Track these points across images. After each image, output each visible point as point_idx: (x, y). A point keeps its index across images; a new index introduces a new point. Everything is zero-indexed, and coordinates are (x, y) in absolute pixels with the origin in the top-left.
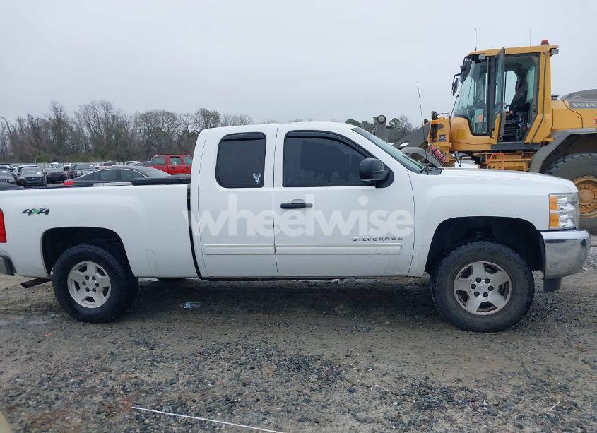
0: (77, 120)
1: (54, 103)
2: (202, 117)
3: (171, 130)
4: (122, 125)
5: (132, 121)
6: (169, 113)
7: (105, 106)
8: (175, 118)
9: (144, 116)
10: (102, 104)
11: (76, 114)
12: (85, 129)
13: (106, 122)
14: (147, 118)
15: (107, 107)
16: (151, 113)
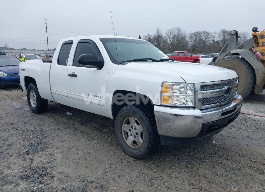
0: (166, 36)
1: (158, 29)
2: (222, 33)
3: (206, 40)
4: (184, 38)
5: (188, 36)
6: (206, 32)
7: (178, 29)
8: (209, 34)
9: (194, 34)
10: (177, 29)
11: (166, 33)
12: (169, 39)
13: (177, 37)
14: (195, 34)
15: (179, 30)
16: (198, 33)
